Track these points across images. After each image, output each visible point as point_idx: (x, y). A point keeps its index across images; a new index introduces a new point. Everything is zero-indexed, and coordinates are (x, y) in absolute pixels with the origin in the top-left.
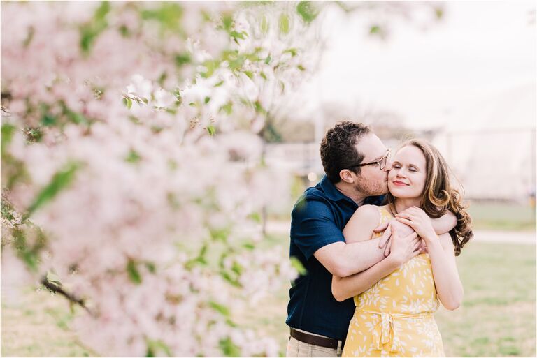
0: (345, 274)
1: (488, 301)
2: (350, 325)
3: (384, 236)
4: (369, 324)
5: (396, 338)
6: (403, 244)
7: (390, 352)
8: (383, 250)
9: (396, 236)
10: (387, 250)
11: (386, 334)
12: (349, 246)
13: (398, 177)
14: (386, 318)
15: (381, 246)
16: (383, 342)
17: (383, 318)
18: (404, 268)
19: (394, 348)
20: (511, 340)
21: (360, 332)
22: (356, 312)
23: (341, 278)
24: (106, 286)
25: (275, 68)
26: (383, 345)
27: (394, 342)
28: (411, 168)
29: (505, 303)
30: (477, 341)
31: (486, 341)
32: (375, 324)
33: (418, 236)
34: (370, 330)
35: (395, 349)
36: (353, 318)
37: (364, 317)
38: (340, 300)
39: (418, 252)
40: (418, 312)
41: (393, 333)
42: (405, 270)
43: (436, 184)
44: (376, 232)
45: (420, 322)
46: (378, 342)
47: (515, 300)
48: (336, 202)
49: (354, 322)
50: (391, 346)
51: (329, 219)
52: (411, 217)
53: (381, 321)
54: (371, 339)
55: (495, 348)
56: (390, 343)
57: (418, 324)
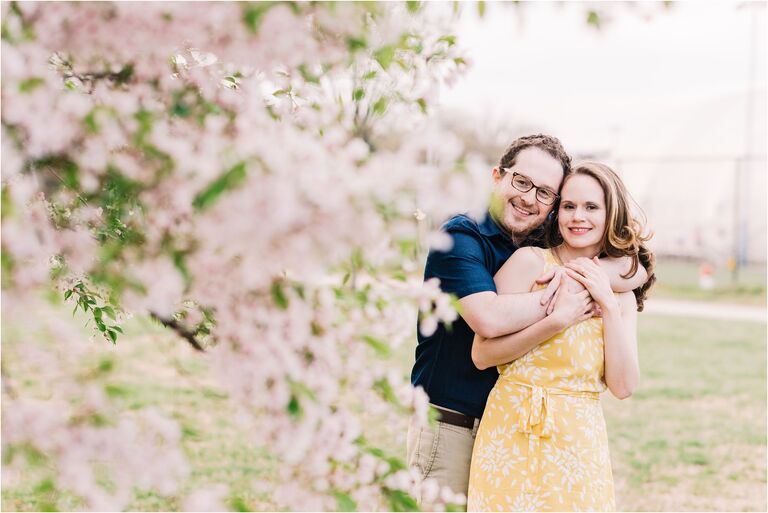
0: (491, 333)
1: (666, 393)
2: (489, 398)
3: (548, 289)
4: (514, 399)
5: (550, 420)
6: (571, 303)
7: (541, 437)
8: (545, 308)
9: (564, 289)
10: (551, 308)
11: (537, 414)
12: (501, 298)
13: (574, 221)
14: (538, 393)
15: (544, 302)
16: (532, 422)
17: (535, 391)
18: (570, 335)
19: (545, 432)
20: (697, 444)
21: (501, 408)
22: (498, 381)
23: (485, 339)
24: (244, 311)
25: (428, 60)
26: (532, 427)
27: (547, 424)
28: (591, 207)
29: (690, 397)
30: (651, 444)
31: (663, 445)
32: (522, 399)
33: (590, 296)
34: (515, 407)
35: (547, 432)
36: (494, 389)
37: (508, 389)
38: (481, 367)
39: (590, 315)
40: (580, 389)
41: (546, 412)
42: (571, 336)
43: (618, 222)
44: (539, 283)
45: (581, 402)
46: (525, 423)
47: (704, 393)
48: (488, 237)
49: (495, 395)
50: (542, 429)
51: (478, 260)
52: (586, 272)
53: (531, 396)
54: (517, 418)
55: (674, 454)
56: (541, 425)
57: (579, 405)
